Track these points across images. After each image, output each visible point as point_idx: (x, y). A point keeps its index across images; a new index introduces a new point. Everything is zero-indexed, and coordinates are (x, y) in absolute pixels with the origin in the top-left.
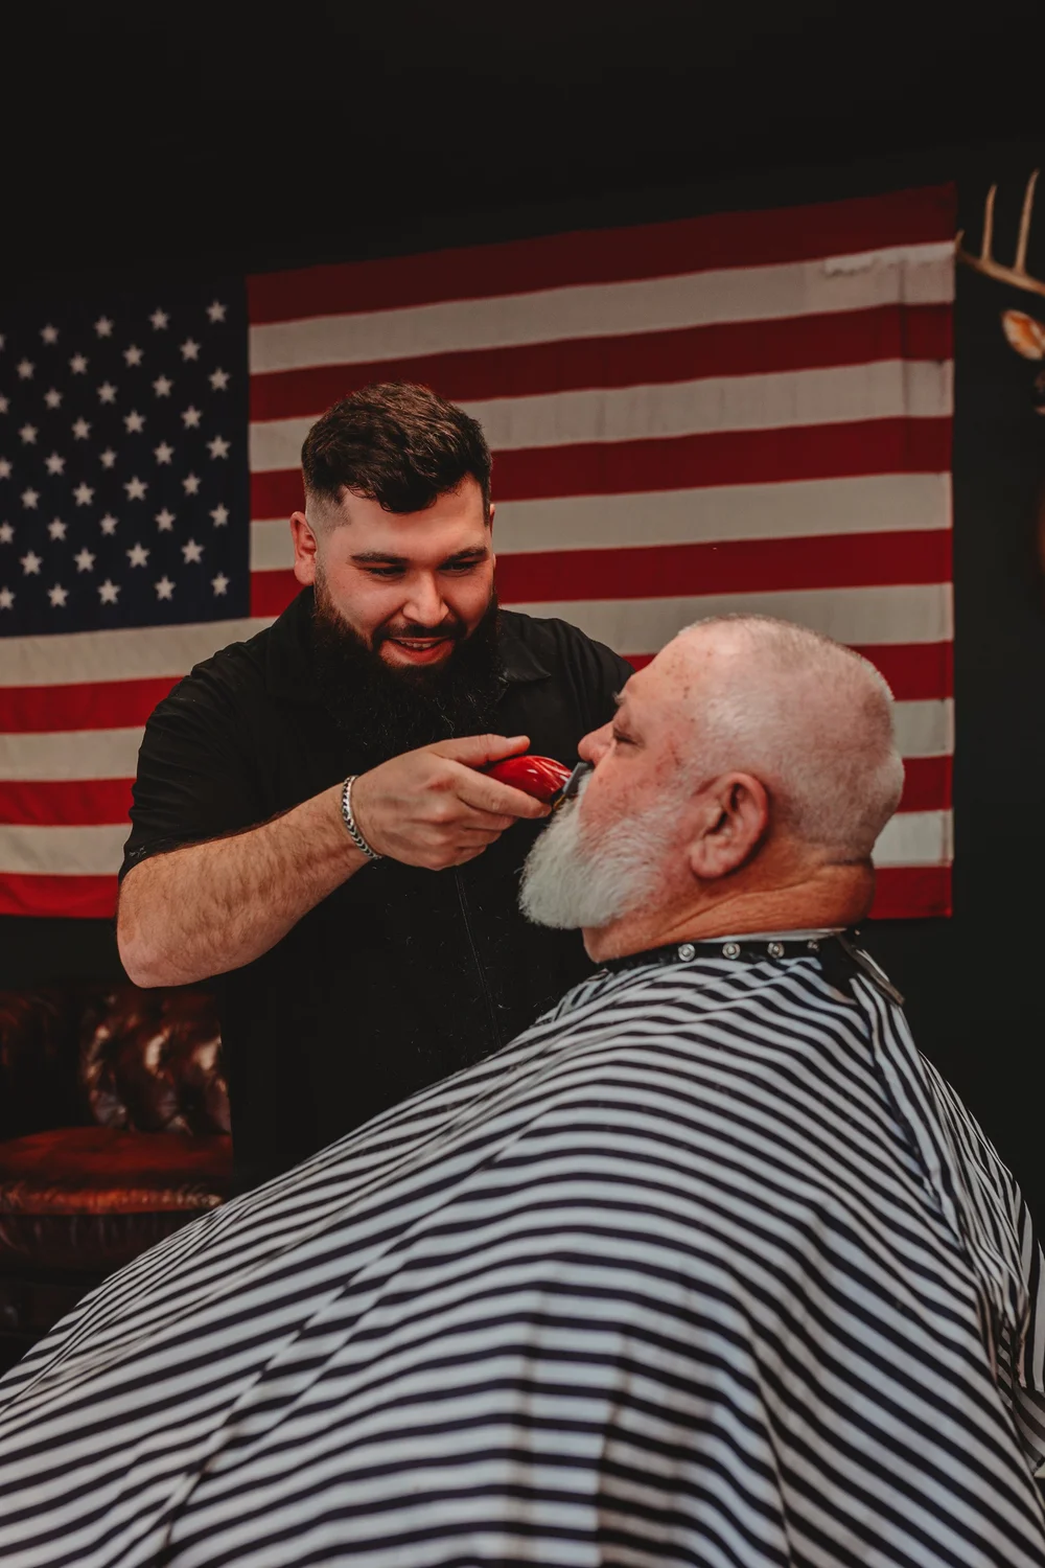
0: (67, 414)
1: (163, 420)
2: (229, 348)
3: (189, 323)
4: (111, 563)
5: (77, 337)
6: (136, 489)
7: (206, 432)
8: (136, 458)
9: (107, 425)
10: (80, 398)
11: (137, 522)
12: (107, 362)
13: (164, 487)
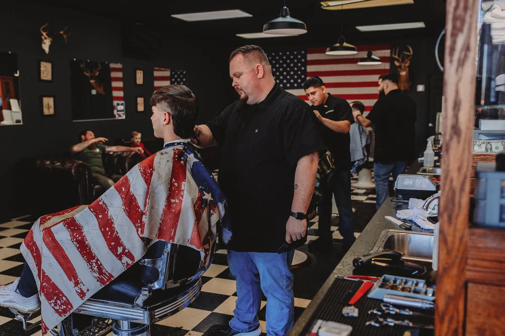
0: (283, 64)
1: (296, 65)
2: (305, 57)
3: (299, 53)
4: (288, 81)
5: (284, 54)
6: (292, 73)
7: (301, 66)
8: (292, 69)
9: (288, 65)
10: (285, 61)
11: (292, 77)
12: (288, 57)
13: (296, 73)
